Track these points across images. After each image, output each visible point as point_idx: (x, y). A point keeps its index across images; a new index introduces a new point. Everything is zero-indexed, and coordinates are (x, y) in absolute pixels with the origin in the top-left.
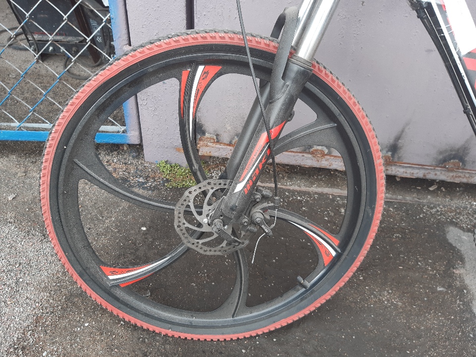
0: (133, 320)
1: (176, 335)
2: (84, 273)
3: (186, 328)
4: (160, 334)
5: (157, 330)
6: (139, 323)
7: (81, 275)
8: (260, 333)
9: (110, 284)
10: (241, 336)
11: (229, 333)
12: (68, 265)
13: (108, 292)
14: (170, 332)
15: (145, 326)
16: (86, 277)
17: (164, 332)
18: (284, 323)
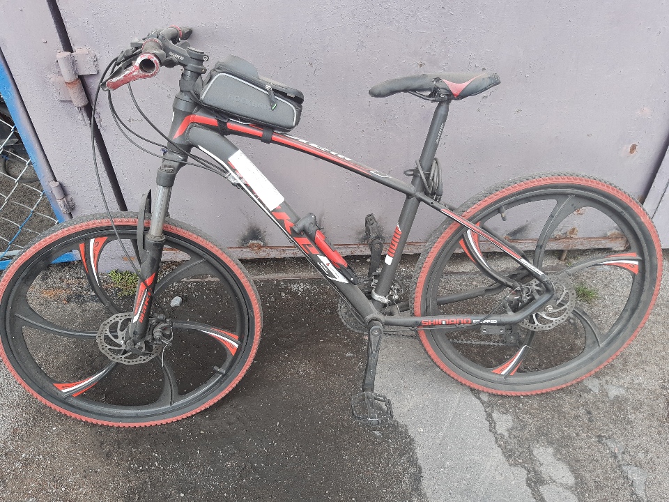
0: (89, 420)
1: (127, 425)
2: (41, 391)
3: (133, 420)
4: (113, 427)
5: (110, 424)
6: (94, 421)
7: (40, 393)
8: (194, 413)
9: (64, 396)
10: (179, 418)
11: (169, 418)
12: (27, 388)
13: (64, 402)
14: (121, 424)
15: (100, 422)
16: (44, 394)
17: (116, 425)
18: (211, 403)
